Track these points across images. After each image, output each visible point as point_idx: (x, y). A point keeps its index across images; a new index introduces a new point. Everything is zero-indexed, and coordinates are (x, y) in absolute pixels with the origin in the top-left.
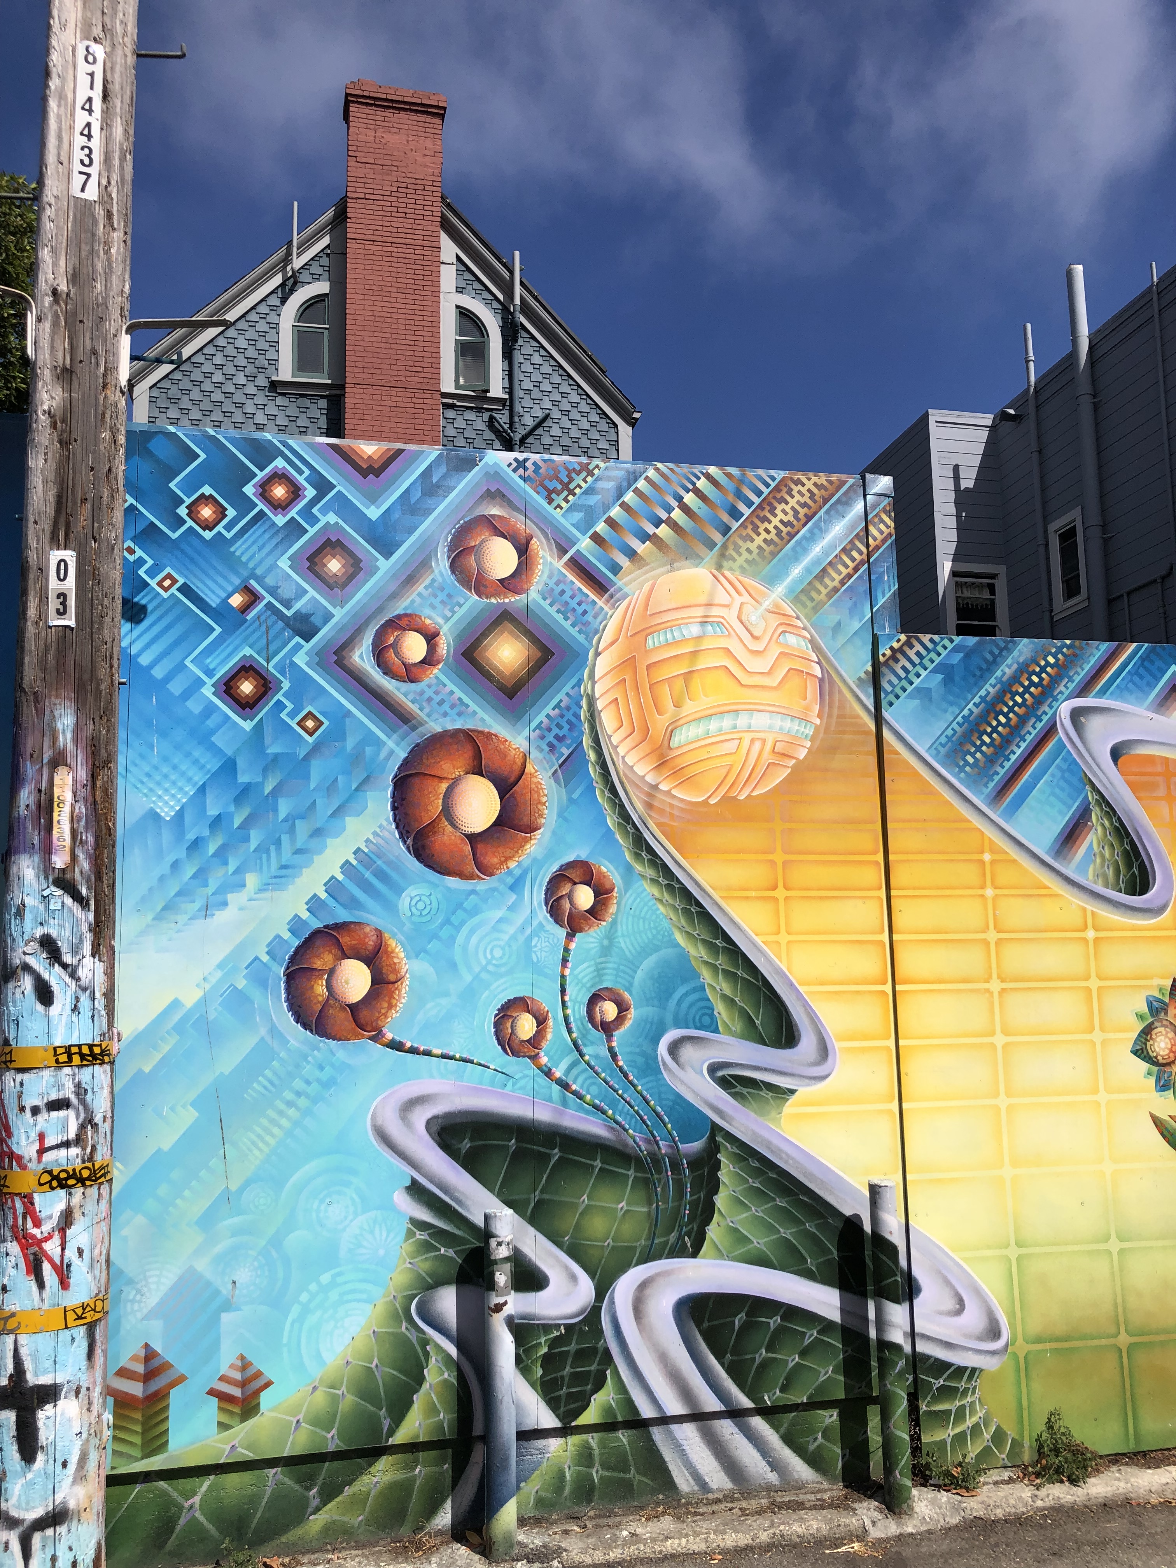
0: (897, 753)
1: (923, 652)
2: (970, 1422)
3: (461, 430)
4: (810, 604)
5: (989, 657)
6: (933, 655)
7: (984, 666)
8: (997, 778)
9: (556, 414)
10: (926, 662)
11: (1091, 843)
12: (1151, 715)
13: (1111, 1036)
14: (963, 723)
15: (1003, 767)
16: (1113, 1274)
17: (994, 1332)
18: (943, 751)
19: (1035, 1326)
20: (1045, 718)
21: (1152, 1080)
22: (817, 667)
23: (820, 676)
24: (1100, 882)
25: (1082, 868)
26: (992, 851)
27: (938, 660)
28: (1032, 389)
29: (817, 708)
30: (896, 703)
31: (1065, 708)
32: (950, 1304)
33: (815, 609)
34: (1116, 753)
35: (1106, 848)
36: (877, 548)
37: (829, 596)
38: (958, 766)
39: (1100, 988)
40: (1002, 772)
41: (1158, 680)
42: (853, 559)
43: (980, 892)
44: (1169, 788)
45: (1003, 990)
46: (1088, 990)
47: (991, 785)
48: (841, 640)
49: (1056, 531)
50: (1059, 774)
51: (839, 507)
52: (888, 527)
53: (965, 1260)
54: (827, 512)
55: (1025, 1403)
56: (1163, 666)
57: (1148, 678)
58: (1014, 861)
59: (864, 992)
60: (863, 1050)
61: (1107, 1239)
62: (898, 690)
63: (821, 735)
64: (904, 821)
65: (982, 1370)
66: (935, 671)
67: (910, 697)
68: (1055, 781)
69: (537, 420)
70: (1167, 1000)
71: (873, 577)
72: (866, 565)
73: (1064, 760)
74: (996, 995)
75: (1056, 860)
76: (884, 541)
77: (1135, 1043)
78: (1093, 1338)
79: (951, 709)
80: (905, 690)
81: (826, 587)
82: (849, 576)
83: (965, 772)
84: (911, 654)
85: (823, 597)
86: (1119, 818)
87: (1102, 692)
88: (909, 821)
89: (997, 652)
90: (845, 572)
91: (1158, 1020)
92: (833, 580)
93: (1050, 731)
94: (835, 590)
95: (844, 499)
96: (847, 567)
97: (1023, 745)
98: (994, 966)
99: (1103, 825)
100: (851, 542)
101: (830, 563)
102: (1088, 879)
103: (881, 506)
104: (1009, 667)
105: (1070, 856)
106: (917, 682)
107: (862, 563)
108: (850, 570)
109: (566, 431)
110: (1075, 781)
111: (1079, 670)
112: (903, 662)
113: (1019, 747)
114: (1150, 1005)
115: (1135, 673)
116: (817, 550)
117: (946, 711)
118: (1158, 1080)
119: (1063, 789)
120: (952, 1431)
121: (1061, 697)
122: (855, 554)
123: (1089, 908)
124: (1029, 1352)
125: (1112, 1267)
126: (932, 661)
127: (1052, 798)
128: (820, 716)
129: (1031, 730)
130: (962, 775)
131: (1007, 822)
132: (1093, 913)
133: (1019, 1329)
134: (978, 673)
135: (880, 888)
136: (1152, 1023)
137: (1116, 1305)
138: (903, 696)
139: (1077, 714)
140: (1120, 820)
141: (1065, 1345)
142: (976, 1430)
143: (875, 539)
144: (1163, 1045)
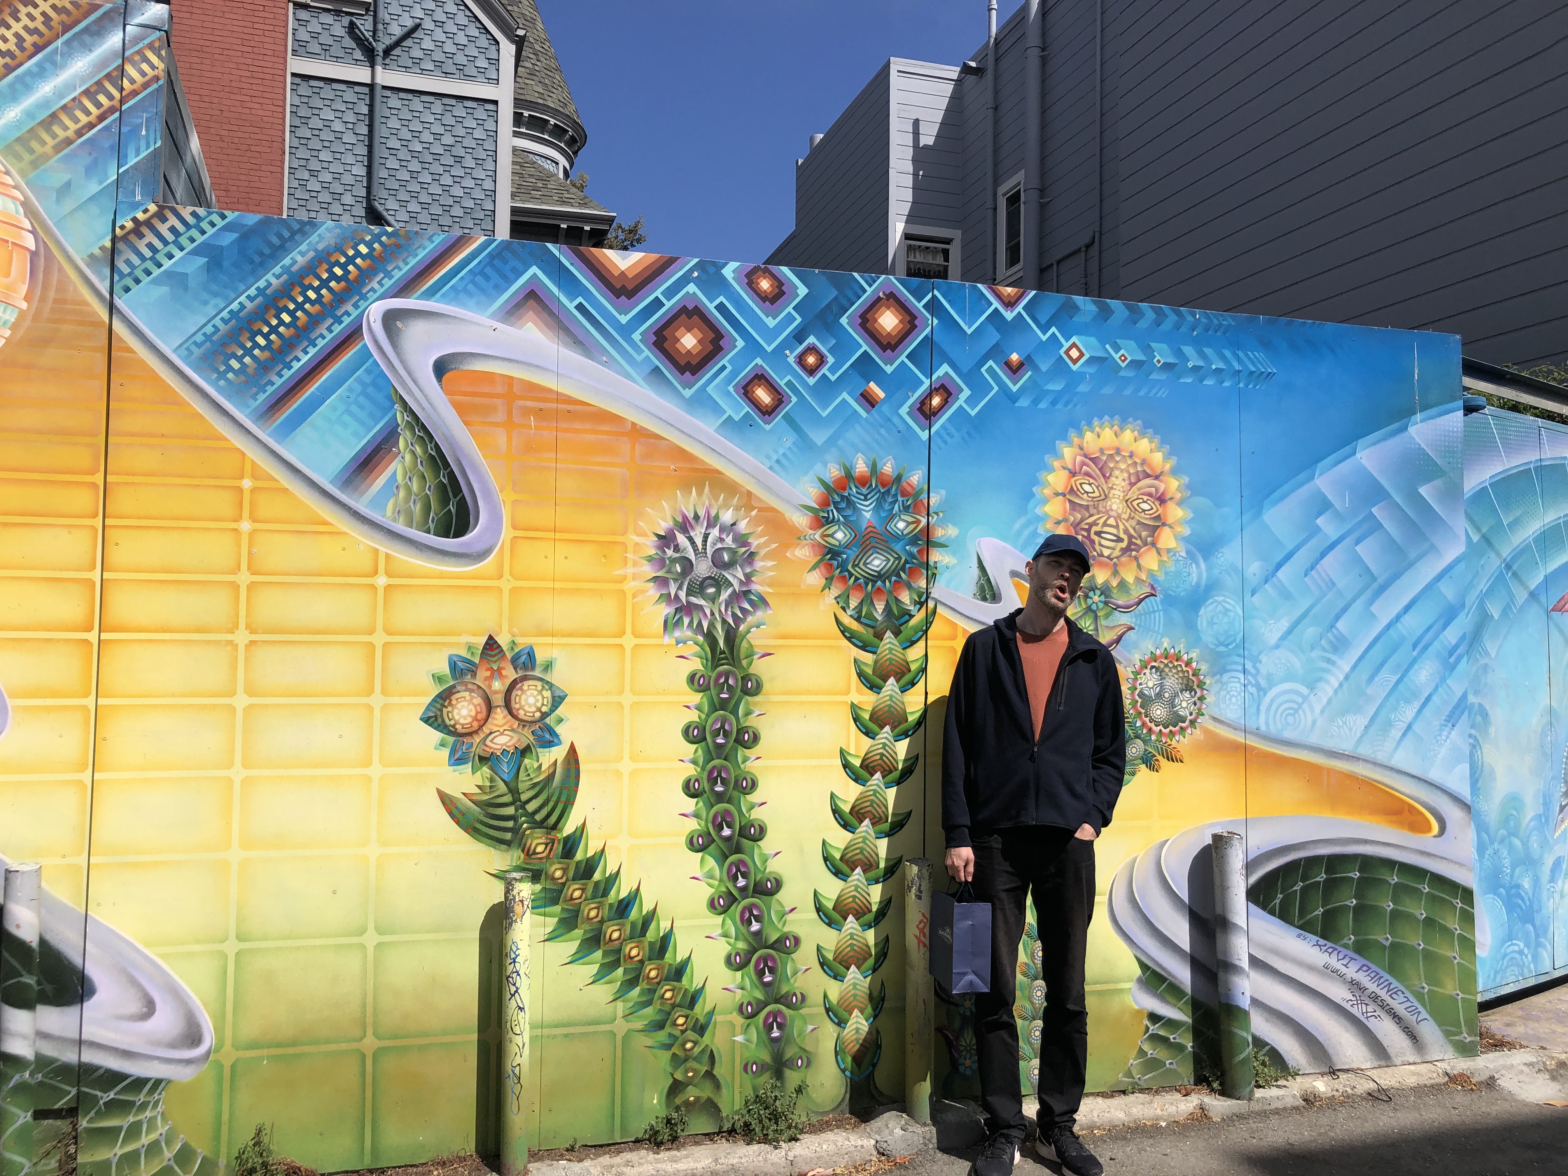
0: (130, 350)
1: (180, 227)
2: (146, 1140)
3: (315, 36)
4: (27, 157)
5: (276, 241)
6: (194, 233)
7: (267, 251)
8: (270, 389)
9: (428, 24)
10: (183, 240)
11: (395, 472)
12: (496, 324)
13: (396, 700)
14: (230, 320)
15: (281, 376)
16: (364, 970)
17: (193, 1037)
18: (197, 352)
19: (250, 1029)
20: (347, 320)
21: (445, 753)
22: (31, 237)
23: (33, 248)
24: (401, 519)
25: (379, 502)
26: (254, 477)
27: (200, 239)
28: (992, 40)
29: (24, 288)
30: (135, 288)
31: (376, 310)
32: (135, 1006)
33: (35, 164)
34: (441, 368)
35: (415, 479)
36: (135, 93)
37: (58, 149)
38: (216, 370)
39: (386, 645)
40: (279, 382)
41: (510, 283)
42: (98, 105)
43: (234, 525)
44: (510, 413)
45: (252, 642)
46: (371, 646)
47: (262, 397)
48: (69, 205)
49: (1004, 195)
50: (358, 388)
51: (87, 38)
52: (153, 67)
53: (163, 956)
54: (67, 43)
55: (225, 1117)
56: (520, 267)
57: (496, 278)
58: (285, 490)
59: (58, 640)
60: (48, 709)
61: (362, 931)
62: (139, 273)
63: (28, 323)
64: (133, 435)
65: (169, 1082)
66: (195, 252)
67: (157, 282)
68: (353, 396)
69: (405, 30)
70: (477, 660)
71: (124, 129)
72: (117, 114)
73: (368, 371)
74: (241, 649)
75: (343, 492)
76: (145, 86)
77: (427, 709)
78: (328, 1042)
79: (213, 301)
80: (148, 273)
81: (54, 136)
82: (91, 126)
83: (227, 380)
84: (163, 229)
85: (48, 149)
86: (437, 445)
87: (431, 293)
88: (141, 435)
89: (286, 234)
90: (84, 119)
91: (461, 684)
92: (66, 128)
93: (353, 335)
94: (68, 142)
95: (95, 28)
96: (88, 113)
97: (312, 351)
98: (243, 613)
99: (413, 453)
100: (99, 83)
101: (64, 108)
102: (387, 516)
103: (147, 42)
104: (303, 254)
105: (363, 487)
106: (167, 264)
107: (112, 110)
108: (92, 118)
109: (440, 44)
110: (380, 397)
111: (401, 264)
112: (150, 238)
113: (307, 353)
114: (453, 666)
115: (480, 272)
116: (46, 89)
117: (206, 303)
118: (453, 752)
119: (362, 407)
120: (120, 1150)
121: (372, 296)
122: (102, 98)
123: (382, 549)
124: (237, 1060)
125: (365, 963)
126: (192, 240)
127: (347, 418)
128: (27, 298)
129: (325, 332)
130: (222, 383)
131: (279, 444)
132: (387, 556)
133: (228, 1033)
134: (257, 259)
135: (95, 516)
136: (454, 686)
137: (364, 1006)
138: (145, 280)
139: (391, 319)
140: (437, 447)
141: (291, 1051)
142: (153, 1149)
143: (132, 81)
144: (464, 712)
